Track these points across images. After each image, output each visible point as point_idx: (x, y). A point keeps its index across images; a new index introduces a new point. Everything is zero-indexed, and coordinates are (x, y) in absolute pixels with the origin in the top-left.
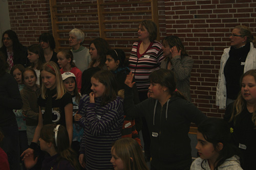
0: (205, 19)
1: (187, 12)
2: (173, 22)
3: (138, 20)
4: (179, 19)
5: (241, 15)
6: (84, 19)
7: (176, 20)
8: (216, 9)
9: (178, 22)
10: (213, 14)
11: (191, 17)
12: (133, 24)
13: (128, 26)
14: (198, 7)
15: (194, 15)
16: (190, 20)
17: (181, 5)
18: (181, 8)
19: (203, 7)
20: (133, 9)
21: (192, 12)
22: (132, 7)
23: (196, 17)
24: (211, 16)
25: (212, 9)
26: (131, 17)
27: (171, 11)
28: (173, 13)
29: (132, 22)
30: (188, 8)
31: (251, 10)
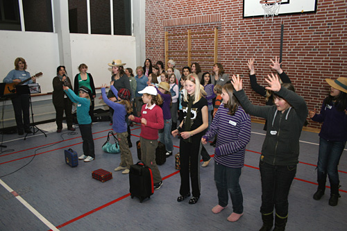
0: (240, 61)
5: (258, 60)
7: (226, 61)
16: (233, 61)
18: (229, 55)
19: (239, 55)
21: (234, 57)
22: (205, 54)
23: (236, 59)
24: (243, 60)
25: (244, 56)
28: (225, 57)
30: (232, 55)
31: (263, 57)
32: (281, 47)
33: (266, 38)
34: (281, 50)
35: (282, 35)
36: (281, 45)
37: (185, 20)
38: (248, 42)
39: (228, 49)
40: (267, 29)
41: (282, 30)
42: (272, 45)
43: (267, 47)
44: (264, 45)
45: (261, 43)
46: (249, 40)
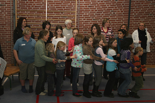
0: (98, 21)
1: (90, 18)
2: (83, 21)
3: (63, 20)
4: (86, 20)
5: (112, 20)
6: (32, 18)
7: (84, 21)
8: (103, 17)
9: (85, 21)
10: (101, 19)
11: (92, 20)
12: (60, 21)
13: (58, 22)
14: (95, 16)
15: (93, 19)
16: (91, 21)
17: (87, 15)
18: (87, 16)
19: (97, 16)
20: (61, 15)
21: (92, 18)
22: (60, 14)
23: (94, 20)
24: (100, 20)
25: (101, 17)
26: (59, 18)
27: (83, 16)
28: (83, 18)
29: (60, 20)
30: (90, 16)
31: (116, 19)
32: (129, 12)
33: (119, 5)
34: (129, 14)
36: (130, 10)
38: (104, 6)
42: (123, 10)
43: (119, 12)
44: (117, 10)
45: (115, 8)
46: (106, 5)
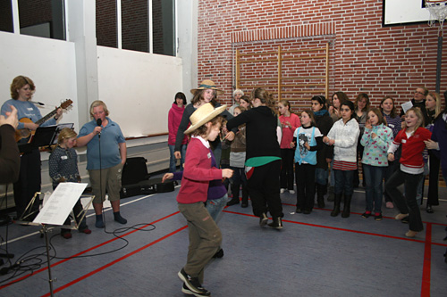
0: (370, 91)
1: (355, 86)
4: (347, 91)
5: (399, 89)
8: (379, 84)
10: (376, 87)
11: (358, 90)
13: (300, 97)
14: (364, 82)
15: (360, 88)
16: (356, 92)
17: (350, 81)
19: (368, 82)
20: (306, 84)
21: (358, 86)
22: (305, 82)
23: (362, 89)
24: (374, 89)
25: (376, 84)
26: (303, 90)
27: (341, 84)
28: (342, 87)
29: (303, 94)
30: (355, 83)
31: (408, 85)
32: (439, 70)
33: (413, 57)
35: (439, 52)
37: (272, 31)
38: (381, 63)
39: (348, 74)
40: (414, 43)
41: (440, 44)
42: (424, 67)
43: (415, 71)
44: (409, 67)
45: (405, 64)
46: (384, 61)
